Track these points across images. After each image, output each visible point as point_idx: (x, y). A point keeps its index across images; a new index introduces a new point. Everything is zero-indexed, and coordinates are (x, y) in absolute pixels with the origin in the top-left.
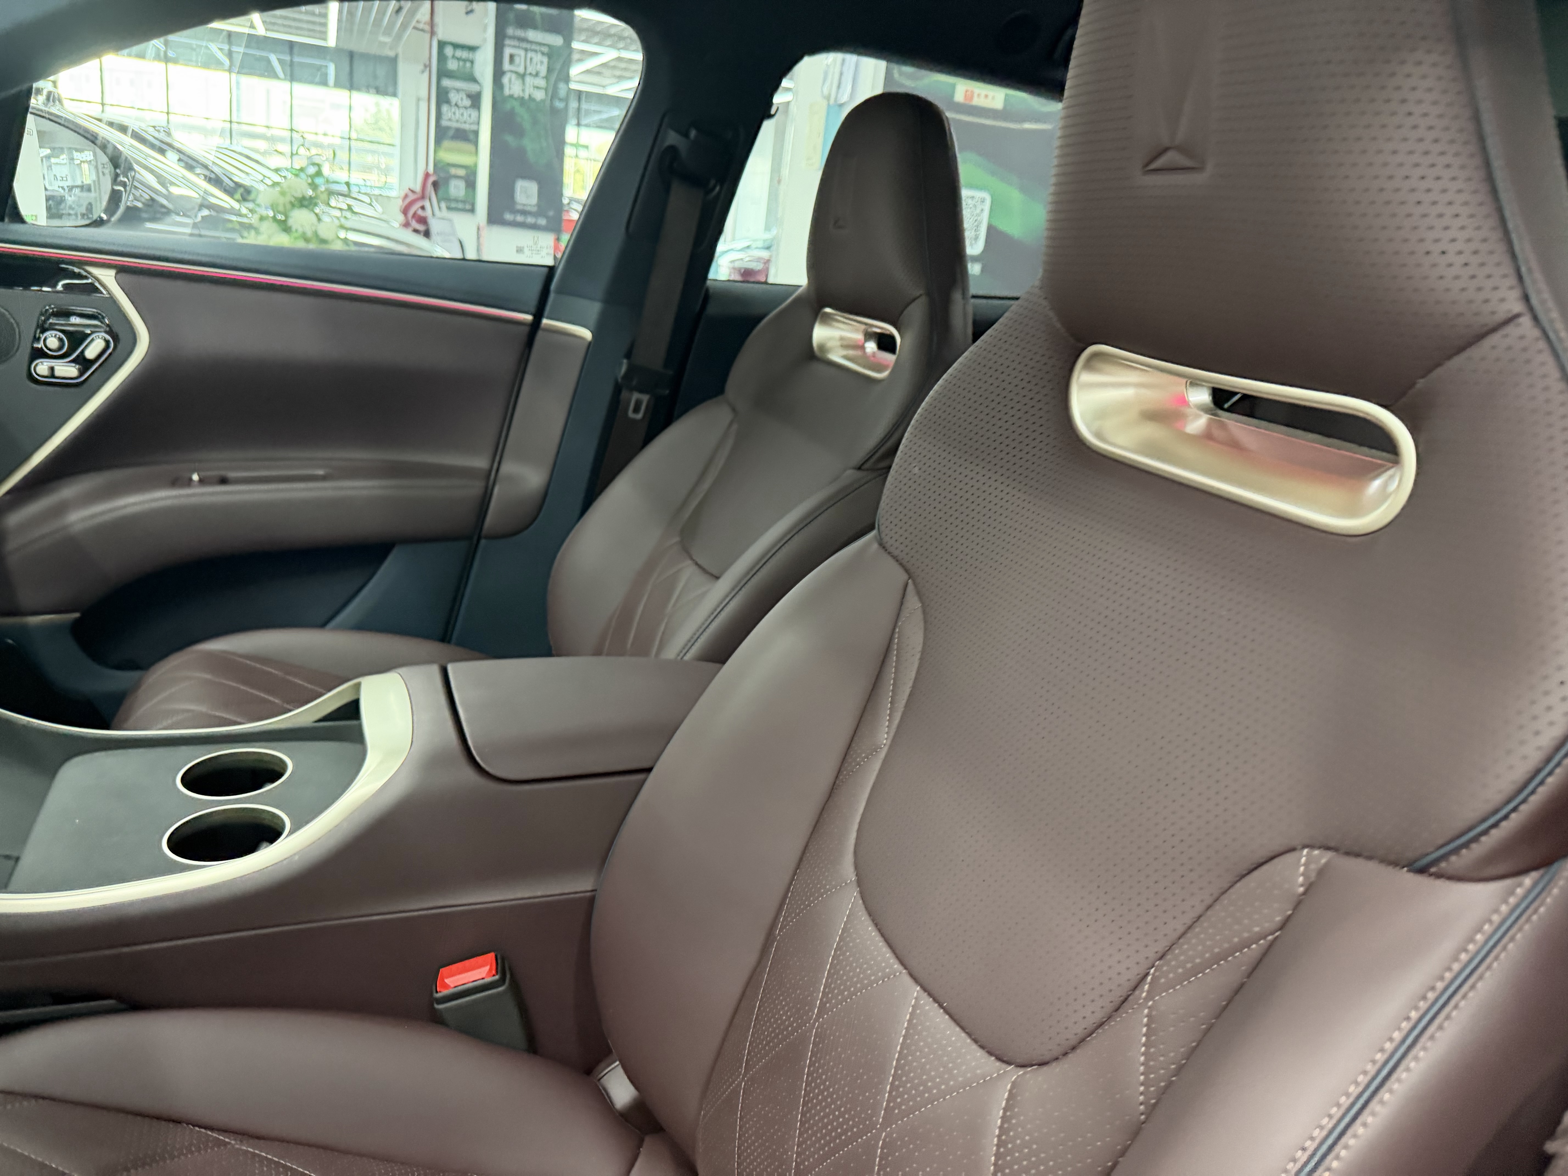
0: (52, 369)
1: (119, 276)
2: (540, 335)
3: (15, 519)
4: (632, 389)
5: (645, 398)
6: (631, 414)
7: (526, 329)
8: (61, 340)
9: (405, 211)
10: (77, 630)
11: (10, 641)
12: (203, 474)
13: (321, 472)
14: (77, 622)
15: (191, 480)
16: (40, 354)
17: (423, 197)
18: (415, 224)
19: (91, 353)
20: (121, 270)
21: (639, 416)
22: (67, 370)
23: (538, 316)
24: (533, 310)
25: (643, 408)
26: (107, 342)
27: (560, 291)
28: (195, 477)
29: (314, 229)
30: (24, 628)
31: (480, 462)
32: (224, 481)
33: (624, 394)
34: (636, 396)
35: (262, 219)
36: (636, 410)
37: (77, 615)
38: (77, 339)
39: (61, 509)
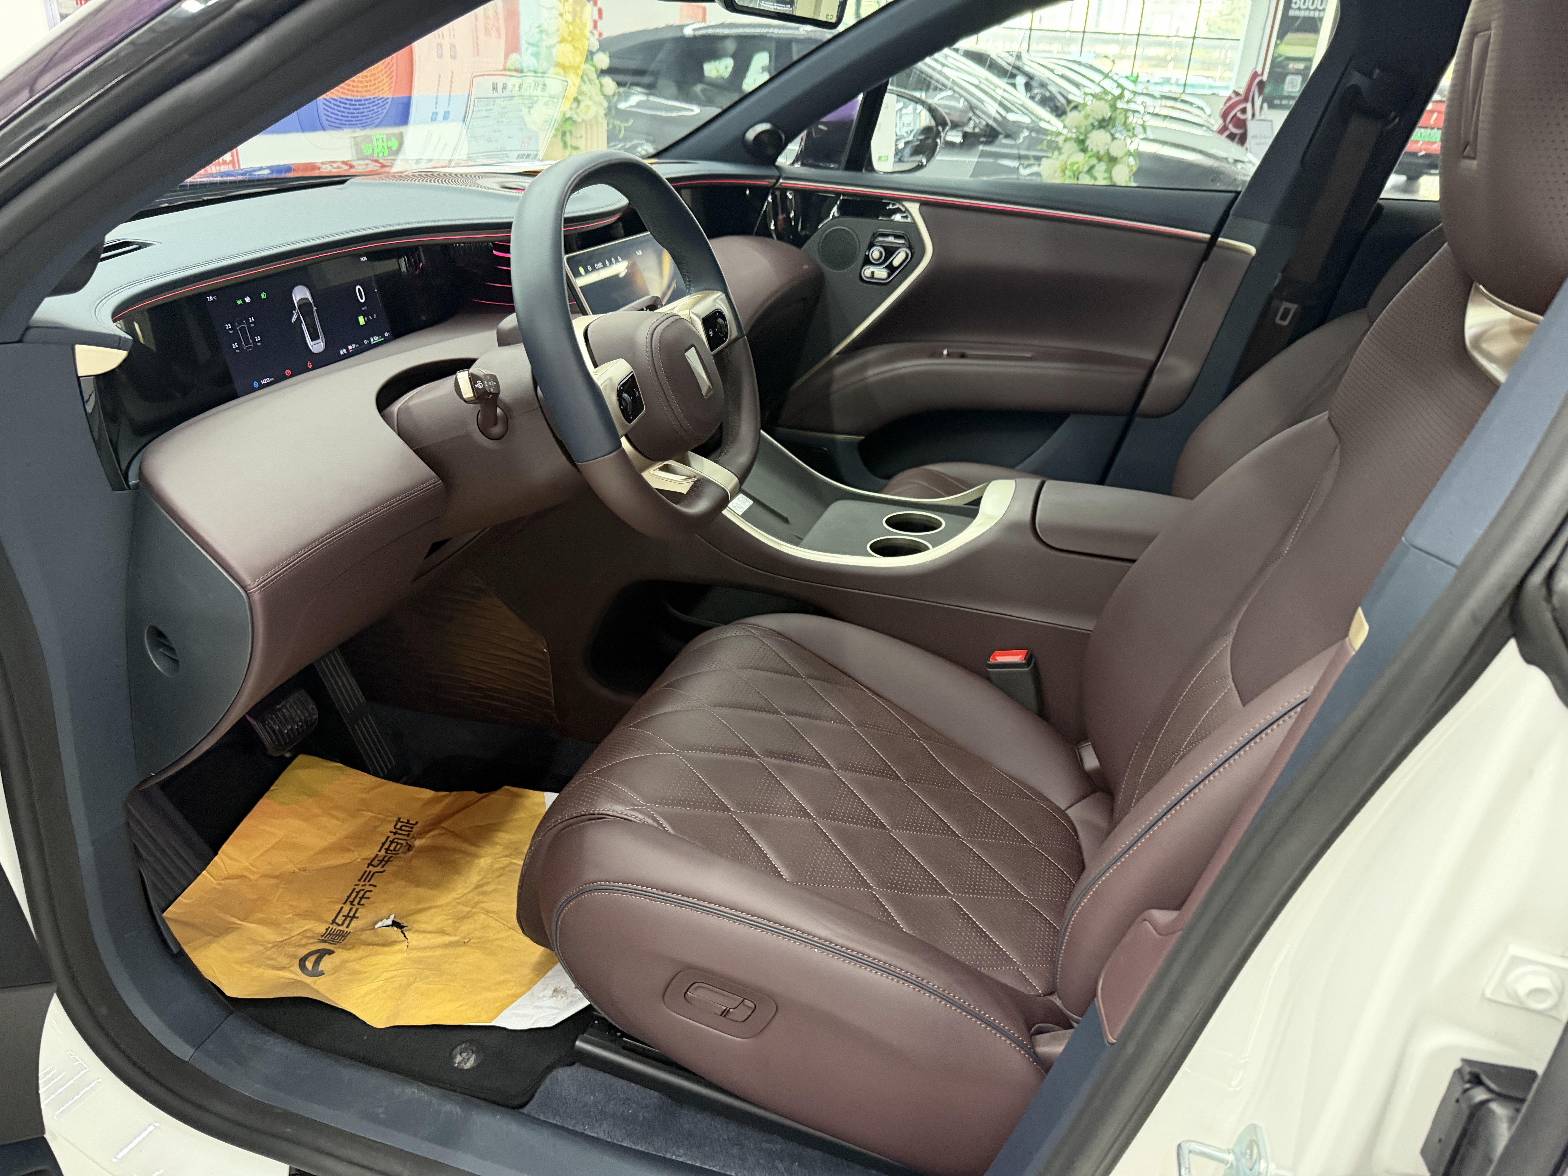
0: (873, 273)
1: (922, 207)
2: (1215, 249)
3: (840, 370)
4: (1282, 299)
5: (1293, 307)
6: (1278, 320)
7: (1204, 246)
8: (881, 253)
9: (1224, 116)
10: (861, 445)
11: (825, 449)
12: (951, 350)
13: (1029, 355)
14: (862, 441)
15: (942, 353)
16: (867, 261)
17: (1246, 100)
18: (1232, 129)
19: (896, 263)
20: (924, 204)
21: (1286, 323)
22: (881, 273)
23: (1215, 235)
24: (1211, 230)
25: (1290, 317)
26: (907, 255)
27: (1237, 215)
28: (945, 352)
29: (1107, 147)
30: (833, 441)
31: (1149, 356)
32: (963, 356)
33: (1275, 302)
34: (1286, 305)
35: (1066, 140)
36: (1284, 318)
37: (863, 437)
38: (890, 251)
39: (864, 367)
